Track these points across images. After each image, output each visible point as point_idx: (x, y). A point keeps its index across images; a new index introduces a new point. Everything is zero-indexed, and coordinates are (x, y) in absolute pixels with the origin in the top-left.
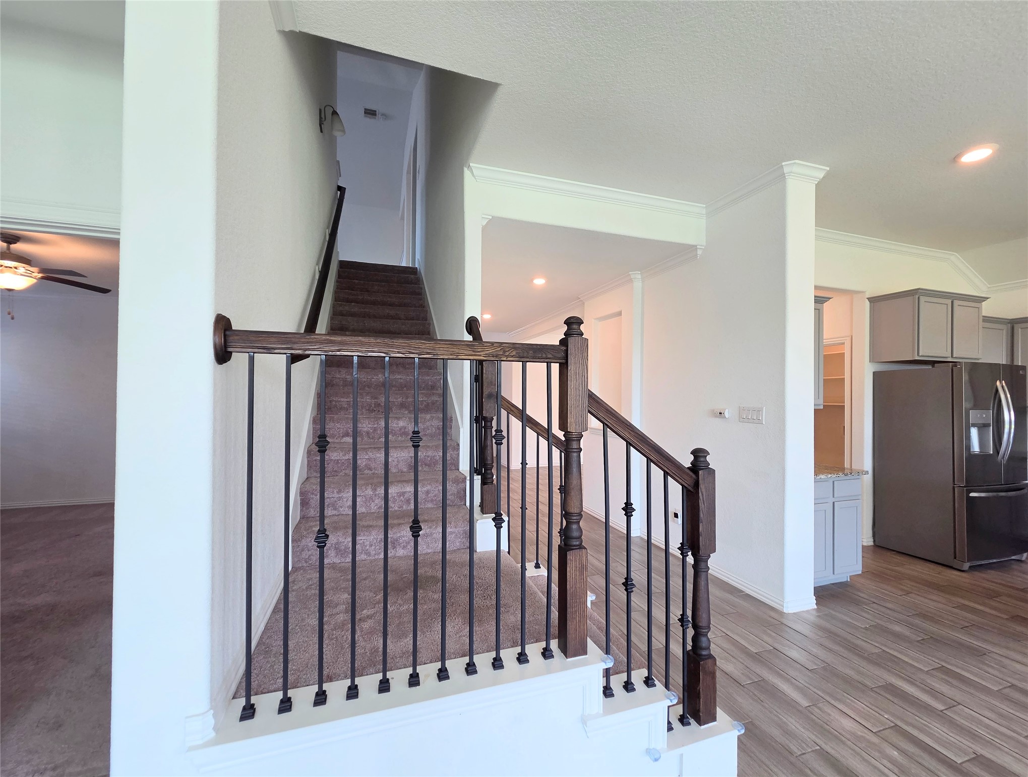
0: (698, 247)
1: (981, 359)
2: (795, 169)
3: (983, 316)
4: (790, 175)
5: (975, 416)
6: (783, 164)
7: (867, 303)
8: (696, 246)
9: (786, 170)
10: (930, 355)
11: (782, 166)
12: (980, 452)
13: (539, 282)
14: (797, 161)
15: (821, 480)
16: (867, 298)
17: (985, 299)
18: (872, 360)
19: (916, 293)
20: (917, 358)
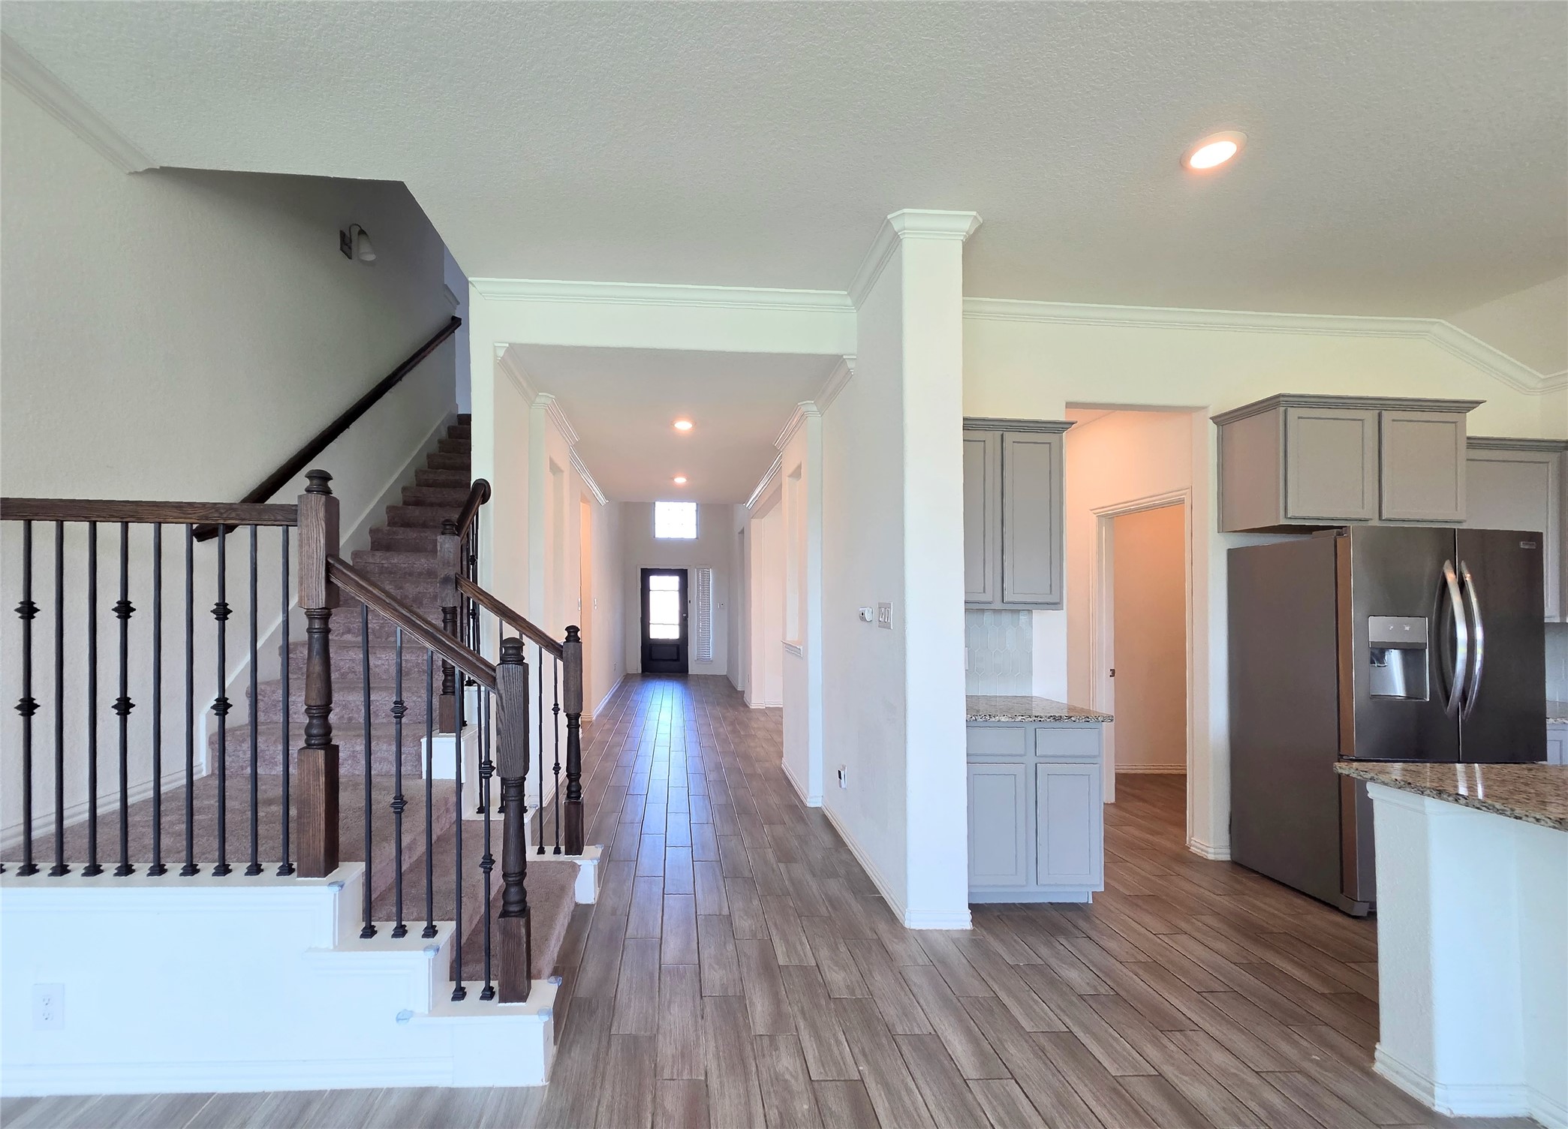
0: (844, 357)
1: (1465, 521)
2: (908, 222)
3: (1468, 438)
4: (904, 233)
5: (1379, 628)
6: (889, 217)
7: (1213, 428)
8: (842, 356)
9: (896, 226)
10: (1325, 515)
11: (888, 221)
12: (1408, 697)
13: (683, 426)
14: (906, 210)
15: (998, 724)
16: (1211, 418)
17: (1475, 405)
18: (1223, 528)
19: (1278, 404)
20: (1283, 522)
